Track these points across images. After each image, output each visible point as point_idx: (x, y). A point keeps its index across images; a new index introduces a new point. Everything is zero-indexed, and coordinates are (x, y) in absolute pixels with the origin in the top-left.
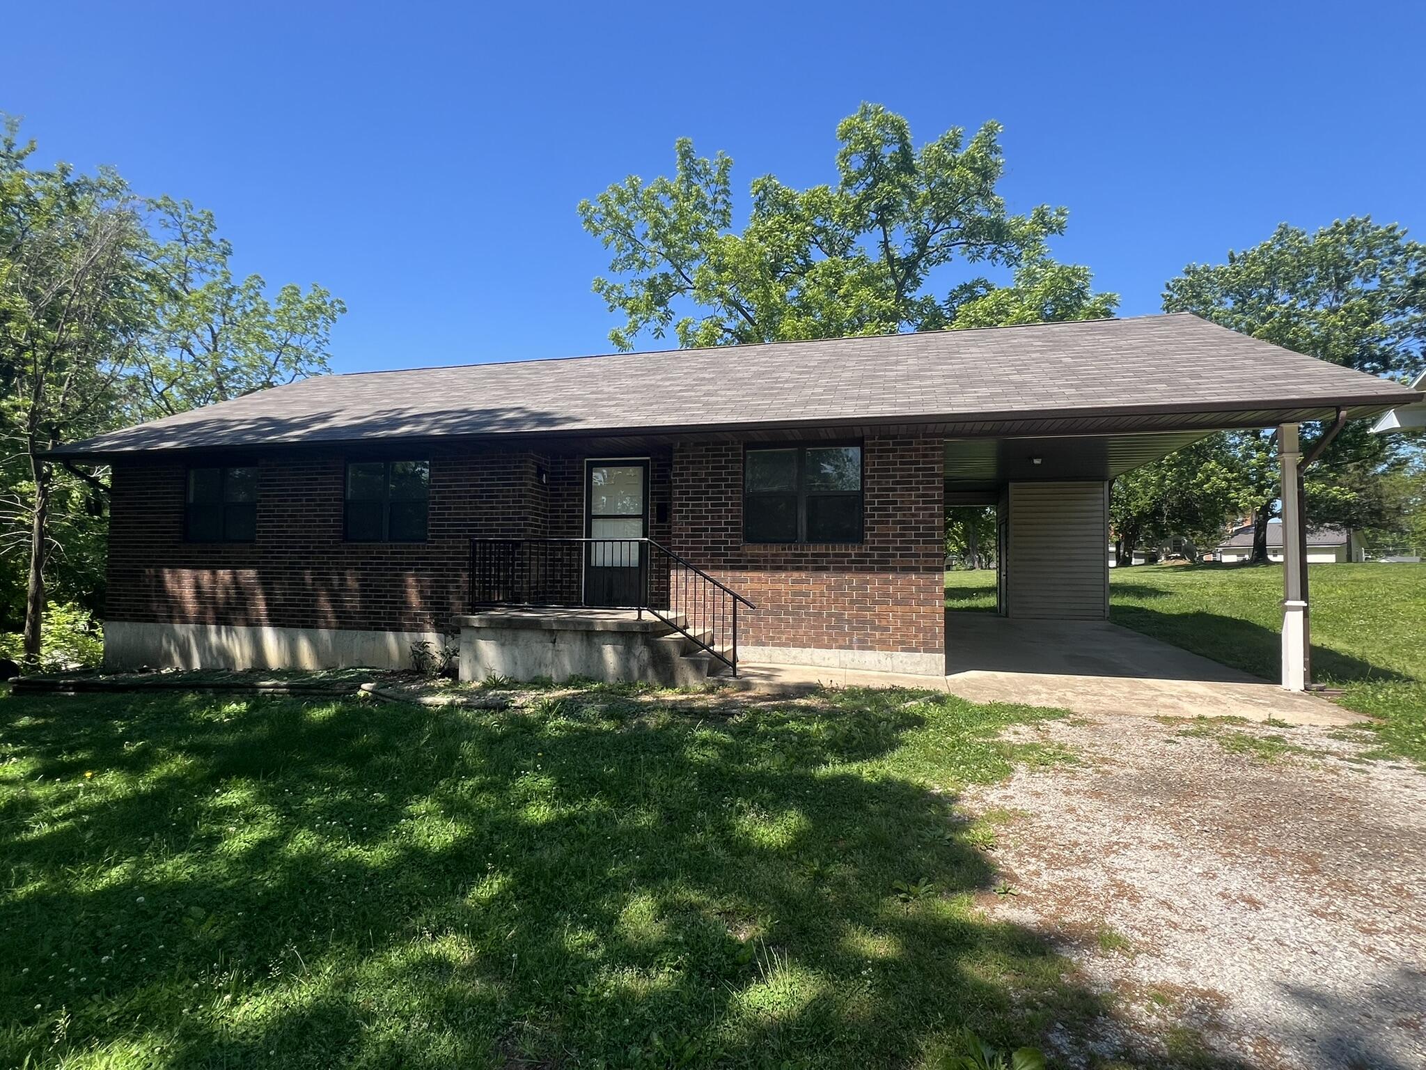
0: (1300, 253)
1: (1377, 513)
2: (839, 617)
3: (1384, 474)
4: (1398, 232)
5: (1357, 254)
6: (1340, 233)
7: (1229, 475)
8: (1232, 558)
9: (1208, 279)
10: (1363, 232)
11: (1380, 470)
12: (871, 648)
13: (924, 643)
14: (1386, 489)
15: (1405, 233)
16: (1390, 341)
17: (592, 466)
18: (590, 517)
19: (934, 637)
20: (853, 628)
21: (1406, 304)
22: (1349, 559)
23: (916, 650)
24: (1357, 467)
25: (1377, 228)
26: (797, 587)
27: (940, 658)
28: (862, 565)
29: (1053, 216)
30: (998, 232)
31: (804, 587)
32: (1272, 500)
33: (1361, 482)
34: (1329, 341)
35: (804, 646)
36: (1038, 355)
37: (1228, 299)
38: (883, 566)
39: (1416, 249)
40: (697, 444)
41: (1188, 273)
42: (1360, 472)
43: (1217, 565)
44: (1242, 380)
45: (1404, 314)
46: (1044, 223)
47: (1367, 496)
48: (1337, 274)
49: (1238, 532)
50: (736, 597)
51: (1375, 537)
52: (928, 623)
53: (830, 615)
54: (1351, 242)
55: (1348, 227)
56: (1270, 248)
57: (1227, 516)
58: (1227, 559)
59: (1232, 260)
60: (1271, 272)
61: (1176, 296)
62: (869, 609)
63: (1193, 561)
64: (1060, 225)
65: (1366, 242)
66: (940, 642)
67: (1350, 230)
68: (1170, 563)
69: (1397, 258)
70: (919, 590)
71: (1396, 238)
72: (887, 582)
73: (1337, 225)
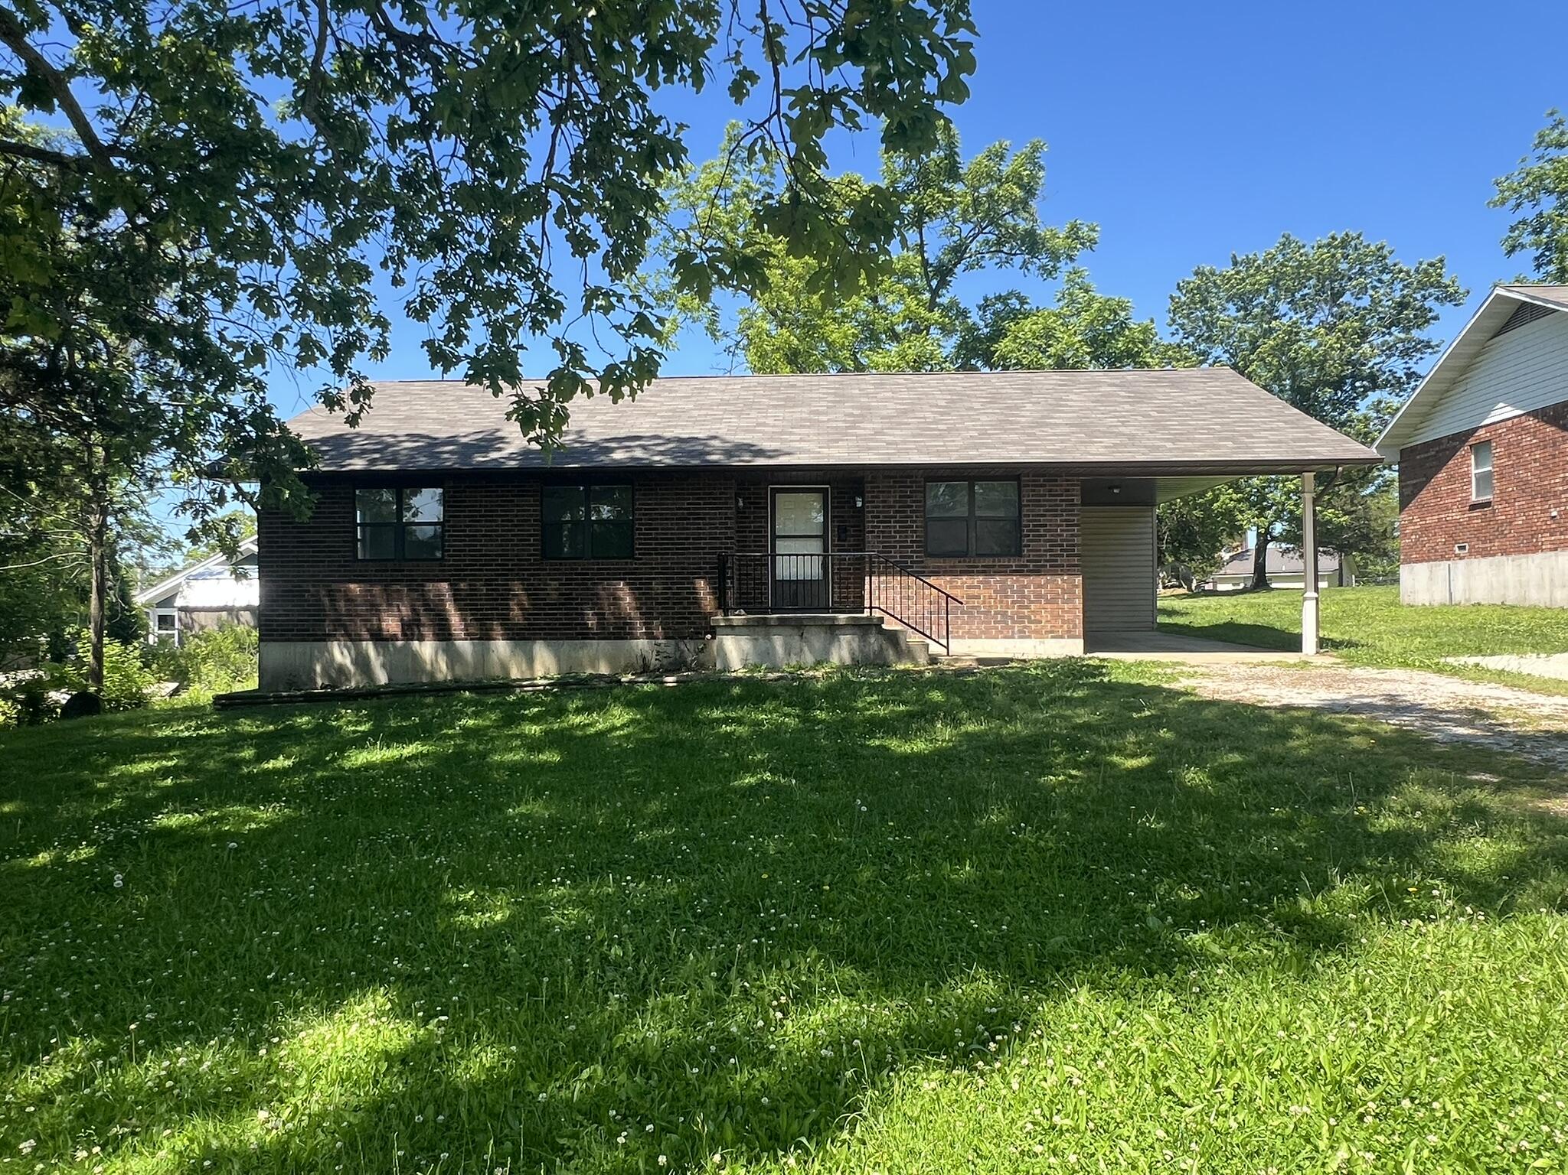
0: (1300, 266)
1: (1365, 537)
2: (1004, 614)
3: (1371, 495)
4: (1385, 252)
5: (1351, 268)
6: (1336, 248)
7: (1234, 496)
8: (1229, 587)
9: (1215, 283)
10: (1356, 249)
11: (1368, 492)
12: (1029, 637)
13: (1069, 631)
14: (1374, 513)
15: (1391, 253)
16: (1378, 360)
17: (775, 491)
18: (775, 537)
19: (1075, 626)
20: (1014, 622)
21: (1392, 324)
22: (1341, 585)
23: (1062, 637)
24: (1348, 489)
25: (1368, 246)
26: (971, 591)
27: (1080, 642)
28: (1019, 571)
29: (1084, 231)
30: (1032, 243)
31: (976, 592)
32: (1271, 523)
33: (1353, 504)
34: (1326, 360)
35: (976, 637)
36: (1127, 407)
37: (1230, 305)
38: (1037, 571)
39: (1401, 271)
40: (885, 477)
41: (1196, 274)
42: (1352, 492)
43: (1214, 593)
44: (1280, 442)
45: (1390, 334)
46: (1078, 238)
47: (1358, 519)
48: (1332, 289)
49: (1232, 558)
50: (948, 596)
51: (1366, 566)
52: (1071, 616)
53: (996, 613)
54: (1346, 257)
55: (1342, 242)
56: (1273, 258)
57: (1226, 540)
58: (1221, 587)
59: (1235, 263)
60: (1275, 282)
61: (1183, 299)
62: (1027, 607)
63: (1190, 589)
64: (1093, 241)
65: (1358, 259)
66: (1079, 630)
67: (1344, 244)
68: (1169, 592)
69: (1386, 277)
70: (1064, 592)
71: (1385, 258)
72: (1040, 586)
73: (1334, 238)
